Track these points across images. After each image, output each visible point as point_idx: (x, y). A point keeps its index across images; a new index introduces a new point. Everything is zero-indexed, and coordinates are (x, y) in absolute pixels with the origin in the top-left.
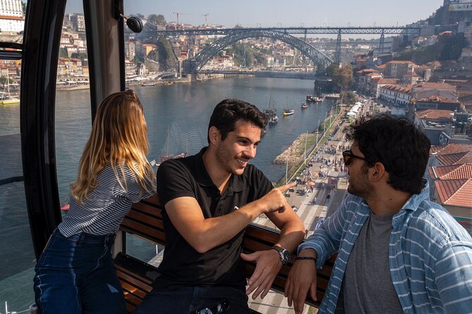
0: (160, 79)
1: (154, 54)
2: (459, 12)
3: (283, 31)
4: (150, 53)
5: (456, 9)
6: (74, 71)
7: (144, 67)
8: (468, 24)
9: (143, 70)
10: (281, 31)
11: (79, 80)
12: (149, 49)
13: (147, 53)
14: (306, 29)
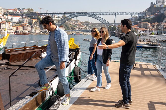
0: (42, 32)
1: (37, 23)
2: (158, 8)
3: (93, 14)
4: (35, 22)
5: (157, 7)
6: (9, 27)
7: (34, 28)
8: (164, 10)
9: (34, 29)
10: (92, 14)
11: (11, 31)
12: (34, 21)
13: (34, 23)
14: (102, 13)
